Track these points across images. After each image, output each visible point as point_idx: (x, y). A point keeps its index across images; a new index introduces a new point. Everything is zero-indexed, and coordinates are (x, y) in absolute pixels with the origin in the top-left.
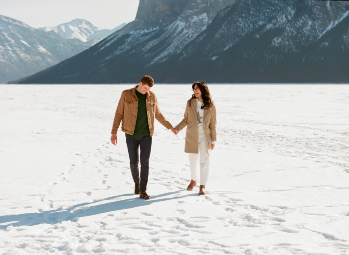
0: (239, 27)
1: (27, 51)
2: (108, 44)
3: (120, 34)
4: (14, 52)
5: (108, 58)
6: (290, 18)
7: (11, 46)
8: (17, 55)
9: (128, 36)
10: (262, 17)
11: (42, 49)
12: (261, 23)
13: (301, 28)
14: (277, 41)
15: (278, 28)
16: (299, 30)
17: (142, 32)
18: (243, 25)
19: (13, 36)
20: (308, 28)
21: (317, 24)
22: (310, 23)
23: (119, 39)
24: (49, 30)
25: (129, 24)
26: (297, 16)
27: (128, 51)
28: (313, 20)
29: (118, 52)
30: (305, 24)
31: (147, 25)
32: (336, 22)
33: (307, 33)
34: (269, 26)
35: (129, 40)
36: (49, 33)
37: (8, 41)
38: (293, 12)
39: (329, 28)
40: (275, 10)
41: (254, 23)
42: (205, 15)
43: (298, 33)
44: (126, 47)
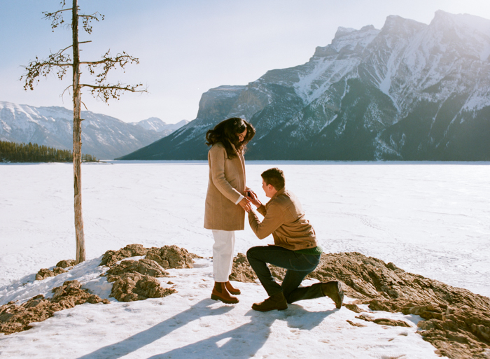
0: (268, 124)
1: (122, 138)
2: (180, 134)
3: (187, 128)
4: (114, 138)
5: (181, 143)
6: (301, 119)
7: (112, 135)
8: (117, 141)
9: (193, 129)
10: (281, 118)
11: (132, 137)
12: (281, 122)
13: (308, 125)
14: (294, 133)
15: (293, 126)
16: (307, 126)
17: (202, 127)
18: (271, 123)
19: (113, 128)
20: (313, 125)
21: (318, 123)
22: (314, 122)
23: (187, 131)
24: (135, 124)
25: (192, 121)
26: (305, 118)
27: (193, 139)
28: (315, 120)
29: (187, 140)
30: (310, 123)
31: (205, 122)
32: (330, 122)
33: (312, 128)
34: (288, 124)
35: (194, 131)
36: (136, 126)
37: (111, 132)
38: (302, 115)
39: (326, 125)
40: (289, 114)
41: (277, 121)
42: (243, 116)
43: (307, 128)
44: (191, 136)
